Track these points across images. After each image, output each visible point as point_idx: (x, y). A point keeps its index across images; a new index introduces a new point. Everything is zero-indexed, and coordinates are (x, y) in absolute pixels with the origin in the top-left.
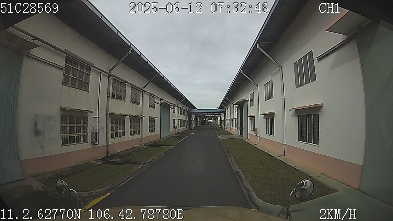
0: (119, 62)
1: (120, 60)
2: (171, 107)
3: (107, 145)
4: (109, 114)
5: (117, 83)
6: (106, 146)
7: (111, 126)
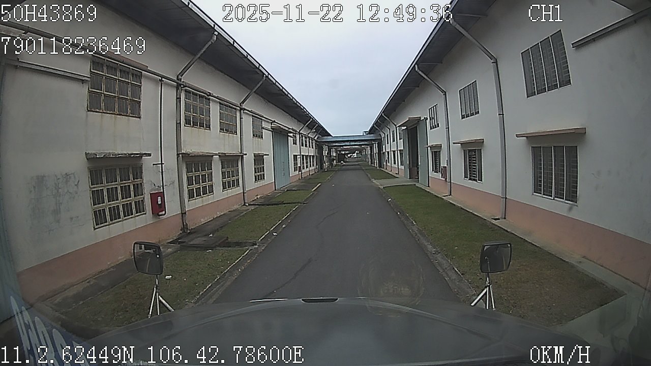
0: (193, 58)
1: (195, 55)
2: (289, 134)
3: (182, 213)
4: (182, 157)
5: (193, 98)
6: (181, 215)
7: (188, 177)
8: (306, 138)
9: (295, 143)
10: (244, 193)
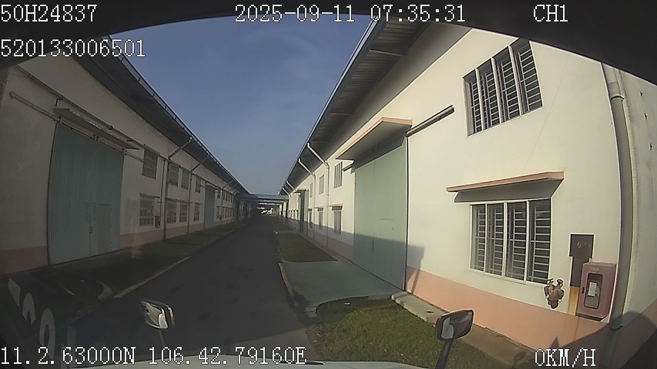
1: (180, 147)
2: (216, 191)
3: (165, 229)
4: (167, 200)
5: (173, 169)
8: (227, 194)
9: (219, 197)
10: (188, 226)
